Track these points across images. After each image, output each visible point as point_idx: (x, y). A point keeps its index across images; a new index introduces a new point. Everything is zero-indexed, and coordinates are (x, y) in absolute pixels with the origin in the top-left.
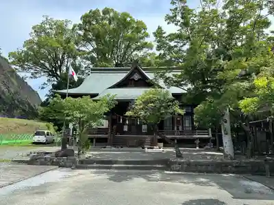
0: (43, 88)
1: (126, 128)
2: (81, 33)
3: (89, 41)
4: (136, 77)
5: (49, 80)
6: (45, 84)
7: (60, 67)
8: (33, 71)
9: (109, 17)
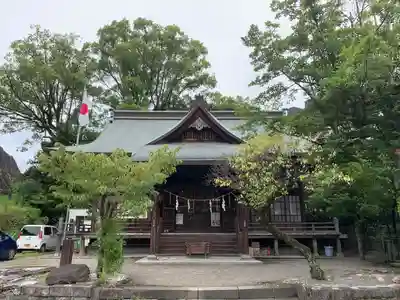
0: (24, 150)
1: (180, 220)
2: (97, 57)
3: (110, 71)
4: (199, 124)
5: (36, 136)
6: (27, 142)
7: (58, 112)
8: (7, 119)
9: (143, 33)
